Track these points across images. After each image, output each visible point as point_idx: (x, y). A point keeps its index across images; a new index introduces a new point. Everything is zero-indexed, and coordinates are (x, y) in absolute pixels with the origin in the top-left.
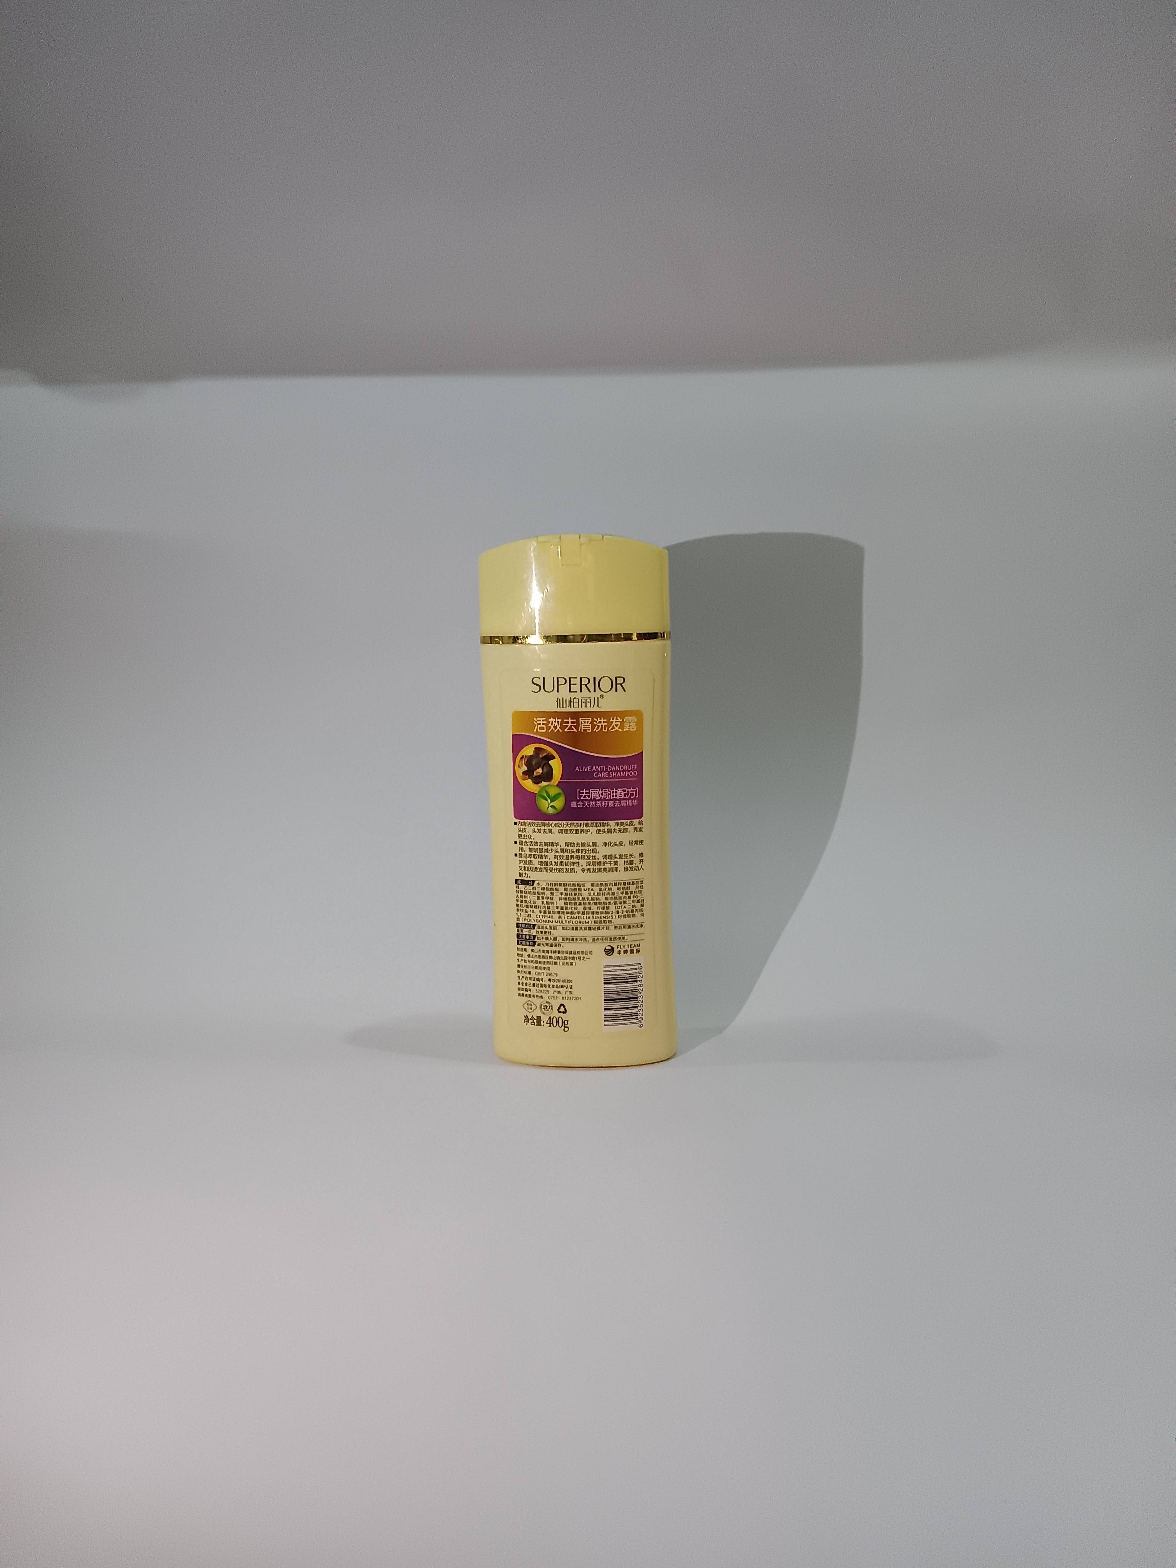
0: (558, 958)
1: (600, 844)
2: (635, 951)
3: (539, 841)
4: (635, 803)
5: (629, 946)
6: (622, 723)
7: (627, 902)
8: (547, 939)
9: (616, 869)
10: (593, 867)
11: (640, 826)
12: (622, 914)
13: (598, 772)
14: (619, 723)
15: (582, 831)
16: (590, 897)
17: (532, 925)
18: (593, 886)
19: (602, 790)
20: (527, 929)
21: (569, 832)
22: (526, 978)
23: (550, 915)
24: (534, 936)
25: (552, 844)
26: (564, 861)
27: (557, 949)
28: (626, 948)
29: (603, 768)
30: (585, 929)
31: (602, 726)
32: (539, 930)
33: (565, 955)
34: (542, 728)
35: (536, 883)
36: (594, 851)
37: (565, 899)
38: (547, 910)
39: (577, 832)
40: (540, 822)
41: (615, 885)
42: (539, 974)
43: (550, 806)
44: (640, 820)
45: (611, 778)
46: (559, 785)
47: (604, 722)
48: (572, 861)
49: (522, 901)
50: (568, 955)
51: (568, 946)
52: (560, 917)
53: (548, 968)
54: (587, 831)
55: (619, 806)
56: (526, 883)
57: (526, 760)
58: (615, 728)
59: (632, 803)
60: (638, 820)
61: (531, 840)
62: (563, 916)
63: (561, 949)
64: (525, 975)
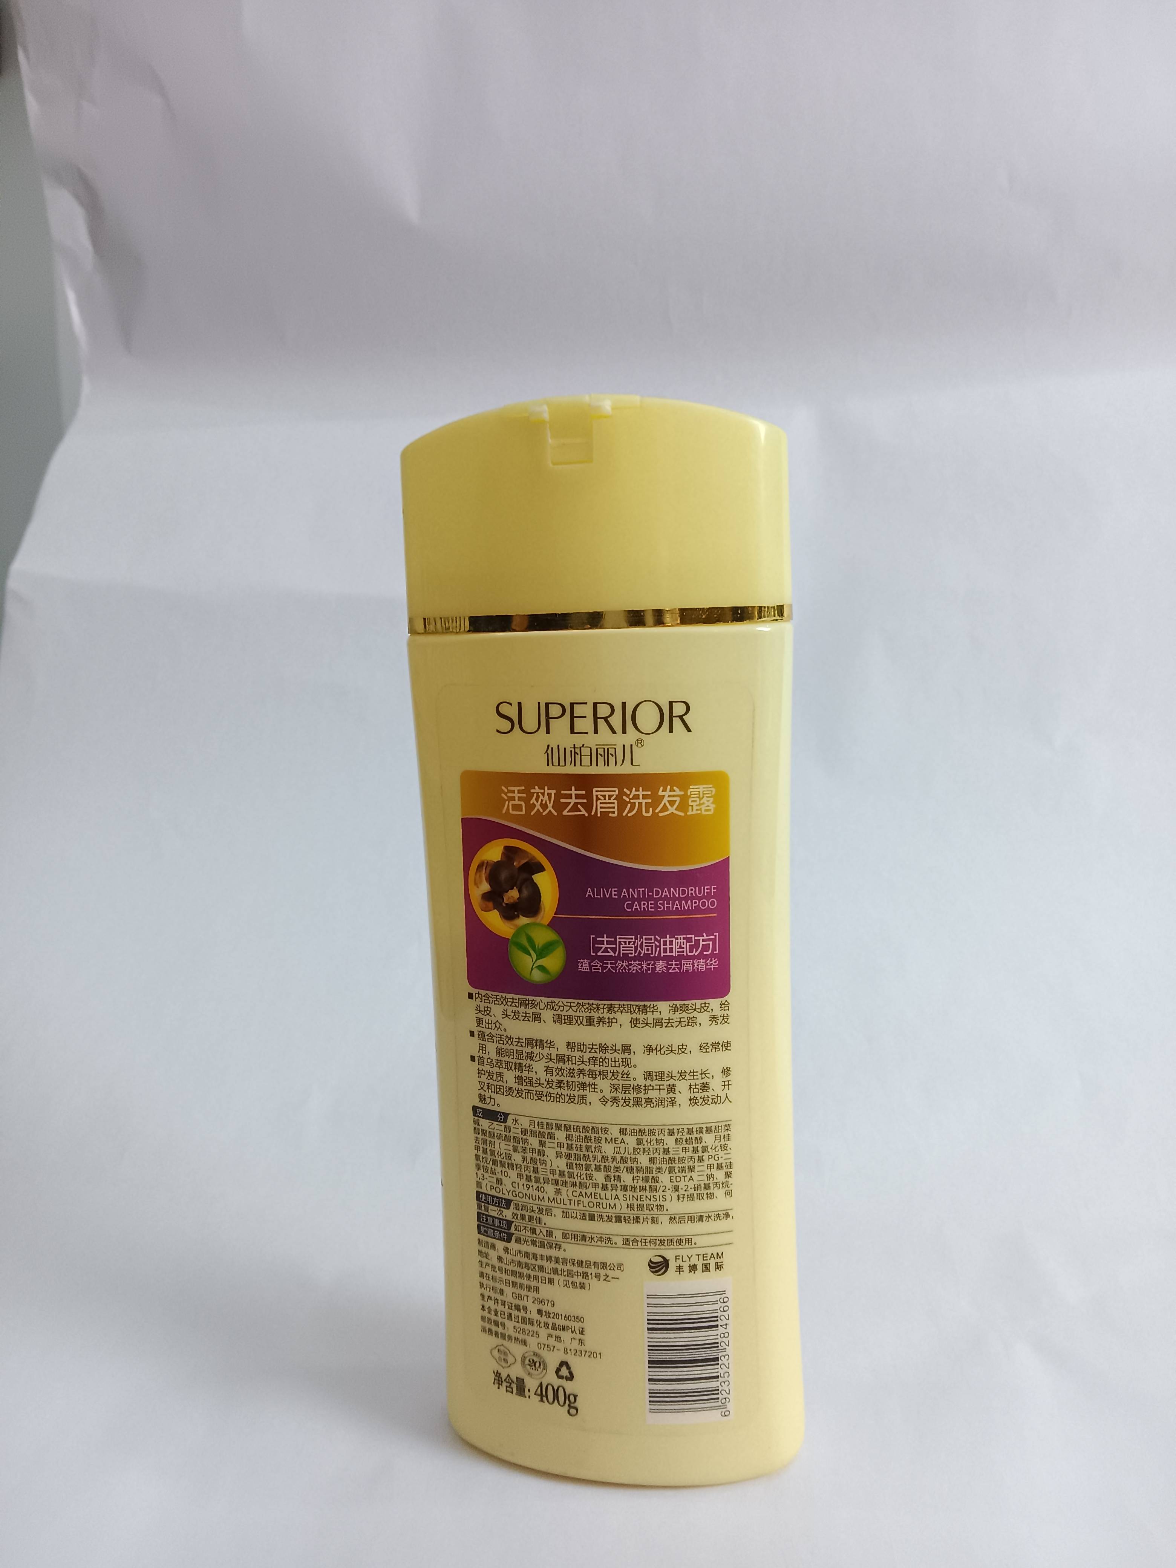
0: (555, 1271)
1: (637, 1047)
2: (713, 1267)
3: (515, 1035)
4: (714, 964)
5: (701, 1257)
6: (684, 799)
7: (697, 1169)
8: (533, 1231)
9: (673, 1102)
10: (624, 1096)
11: (722, 1013)
12: (686, 1193)
13: (633, 900)
14: (678, 799)
15: (601, 1020)
16: (618, 1157)
17: (505, 1199)
18: (625, 1134)
19: (641, 938)
20: (494, 1205)
21: (574, 1021)
22: (496, 1301)
23: (538, 1184)
24: (509, 1223)
25: (540, 1043)
26: (565, 1080)
27: (553, 1253)
28: (694, 1261)
29: (644, 892)
30: (609, 1219)
31: (640, 804)
32: (519, 1212)
33: (569, 1267)
34: (517, 807)
35: (510, 1118)
36: (626, 1063)
37: (569, 1156)
38: (533, 1175)
39: (590, 1022)
40: (516, 997)
41: (671, 1132)
42: (519, 1297)
43: (535, 966)
44: (724, 1000)
45: (660, 914)
46: (553, 924)
47: (644, 797)
48: (581, 1080)
49: (485, 1151)
50: (575, 1269)
51: (574, 1251)
52: (558, 1192)
53: (537, 1289)
54: (611, 1022)
55: (677, 970)
56: (492, 1115)
57: (488, 871)
58: (667, 810)
59: (707, 965)
60: (719, 1000)
61: (499, 1032)
62: (564, 1190)
63: (561, 1254)
64: (493, 1295)
